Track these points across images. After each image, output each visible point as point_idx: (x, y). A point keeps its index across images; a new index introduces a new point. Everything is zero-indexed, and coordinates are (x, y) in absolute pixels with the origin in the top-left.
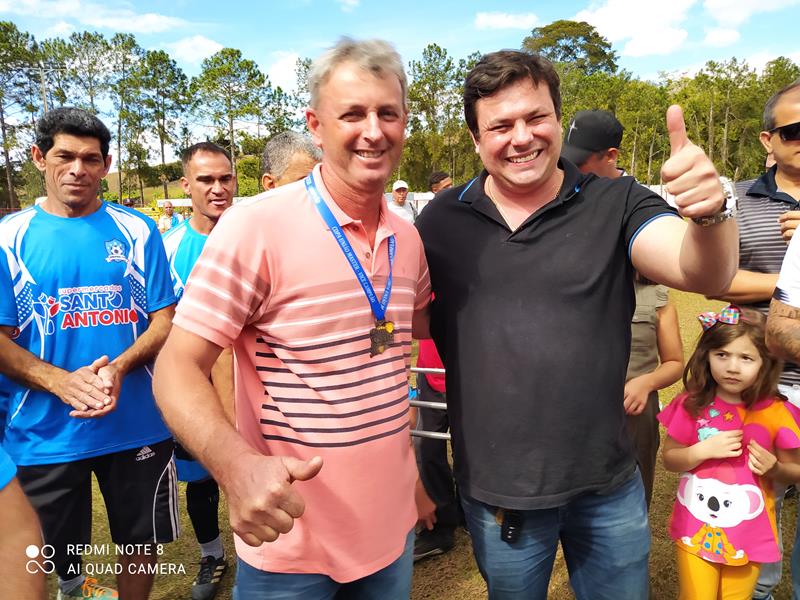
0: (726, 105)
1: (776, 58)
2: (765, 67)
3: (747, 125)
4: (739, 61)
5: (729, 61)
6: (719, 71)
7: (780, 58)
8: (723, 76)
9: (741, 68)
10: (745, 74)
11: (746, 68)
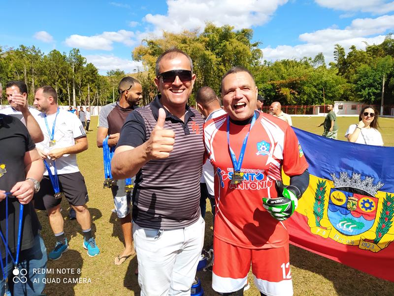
0: (32, 68)
1: (53, 50)
2: (48, 53)
3: (43, 78)
4: (36, 48)
5: (31, 46)
6: (27, 51)
7: (55, 50)
8: (29, 53)
9: (37, 51)
10: (39, 54)
11: (39, 52)
